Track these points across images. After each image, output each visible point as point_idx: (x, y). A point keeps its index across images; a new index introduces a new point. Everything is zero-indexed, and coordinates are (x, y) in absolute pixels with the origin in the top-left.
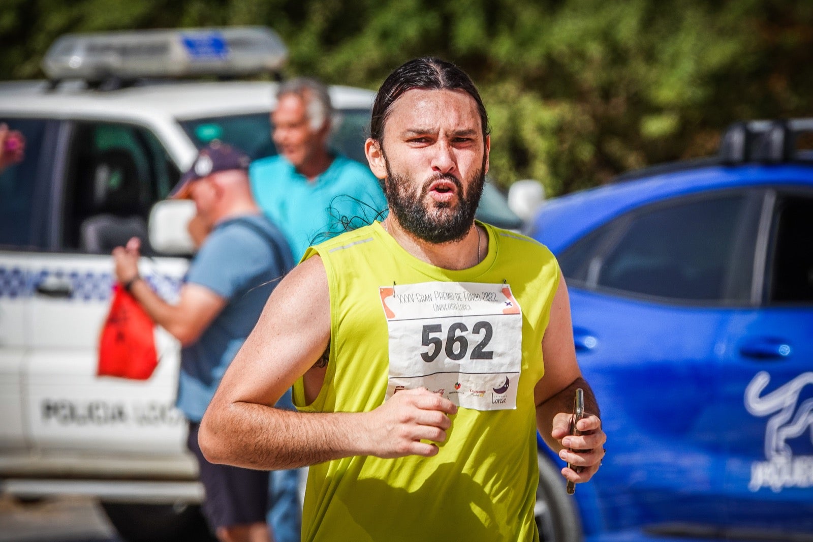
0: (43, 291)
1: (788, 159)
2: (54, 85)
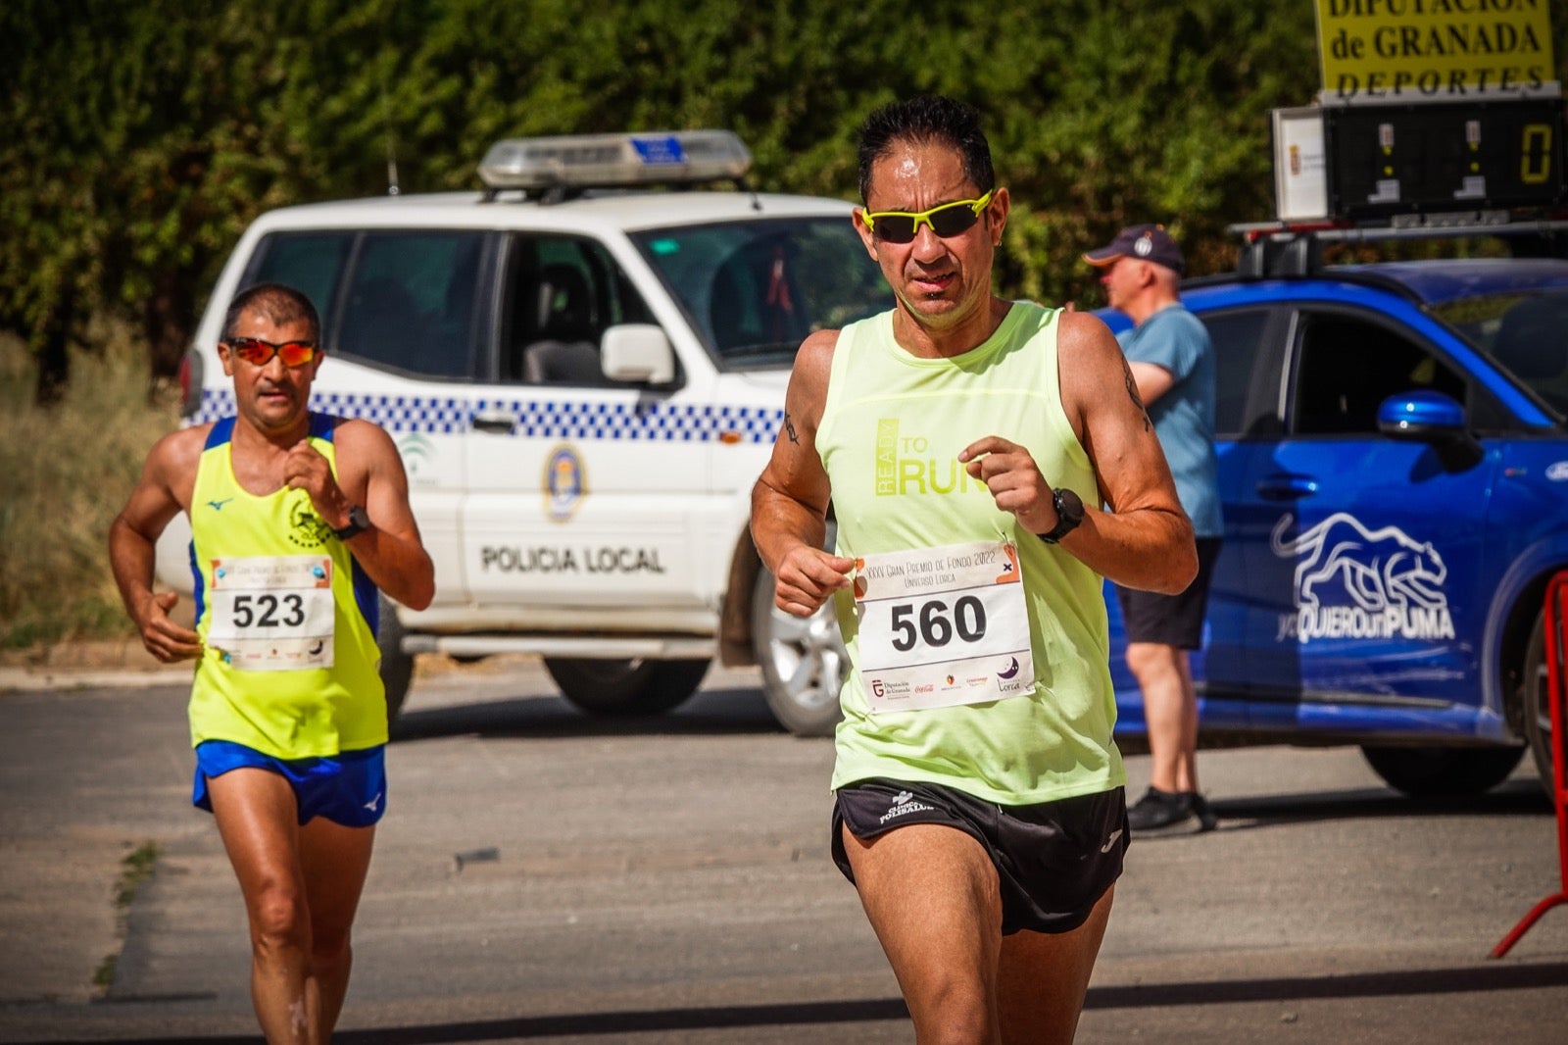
0: (479, 425)
1: (1313, 274)
2: (491, 194)
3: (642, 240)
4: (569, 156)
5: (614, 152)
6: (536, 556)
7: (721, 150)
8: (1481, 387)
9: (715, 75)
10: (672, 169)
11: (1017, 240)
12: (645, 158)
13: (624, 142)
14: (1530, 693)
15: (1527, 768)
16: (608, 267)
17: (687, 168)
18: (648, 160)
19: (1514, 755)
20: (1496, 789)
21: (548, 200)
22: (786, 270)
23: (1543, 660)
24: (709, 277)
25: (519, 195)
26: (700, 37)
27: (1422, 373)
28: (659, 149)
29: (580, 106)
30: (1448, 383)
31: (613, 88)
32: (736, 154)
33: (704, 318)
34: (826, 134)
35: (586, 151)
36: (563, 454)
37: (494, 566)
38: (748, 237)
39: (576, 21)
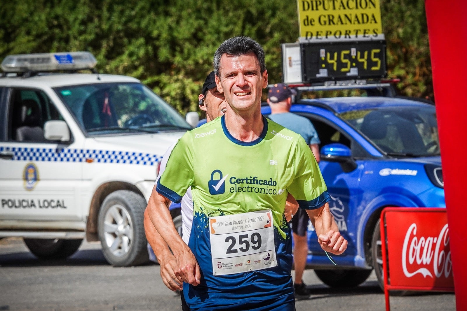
0: (1, 156)
2: (4, 74)
3: (58, 90)
4: (32, 61)
5: (48, 59)
6: (21, 202)
7: (86, 59)
8: (356, 142)
9: (81, 33)
10: (69, 65)
11: (188, 91)
12: (59, 61)
13: (52, 55)
14: (374, 251)
15: (373, 277)
16: (46, 100)
17: (74, 65)
18: (60, 63)
19: (368, 272)
20: (363, 285)
21: (24, 76)
22: (109, 101)
23: (379, 239)
24: (82, 103)
25: (15, 75)
26: (76, 19)
27: (335, 137)
28: (64, 58)
29: (33, 44)
30: (345, 141)
31: (45, 37)
32: (91, 60)
33: (80, 118)
34: (121, 53)
35: (38, 59)
36: (30, 166)
37: (6, 206)
38: (96, 90)
39: (32, 14)
